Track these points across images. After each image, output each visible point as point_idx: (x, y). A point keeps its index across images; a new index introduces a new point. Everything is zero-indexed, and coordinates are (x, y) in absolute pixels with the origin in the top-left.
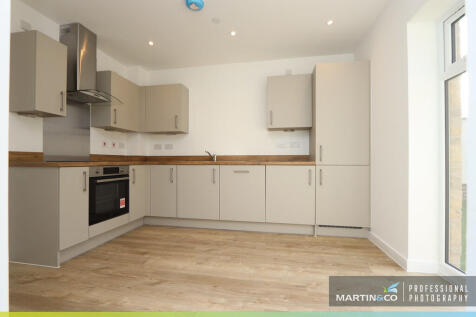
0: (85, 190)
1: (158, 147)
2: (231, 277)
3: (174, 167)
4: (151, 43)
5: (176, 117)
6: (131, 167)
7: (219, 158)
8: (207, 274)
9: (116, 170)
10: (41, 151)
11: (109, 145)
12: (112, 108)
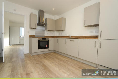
0: (37, 42)
1: (60, 34)
2: (51, 69)
3: (58, 39)
4: (54, 9)
5: (61, 26)
6: (49, 38)
7: (71, 37)
8: (47, 65)
9: (45, 39)
10: (35, 35)
11: (49, 34)
12: (47, 26)
